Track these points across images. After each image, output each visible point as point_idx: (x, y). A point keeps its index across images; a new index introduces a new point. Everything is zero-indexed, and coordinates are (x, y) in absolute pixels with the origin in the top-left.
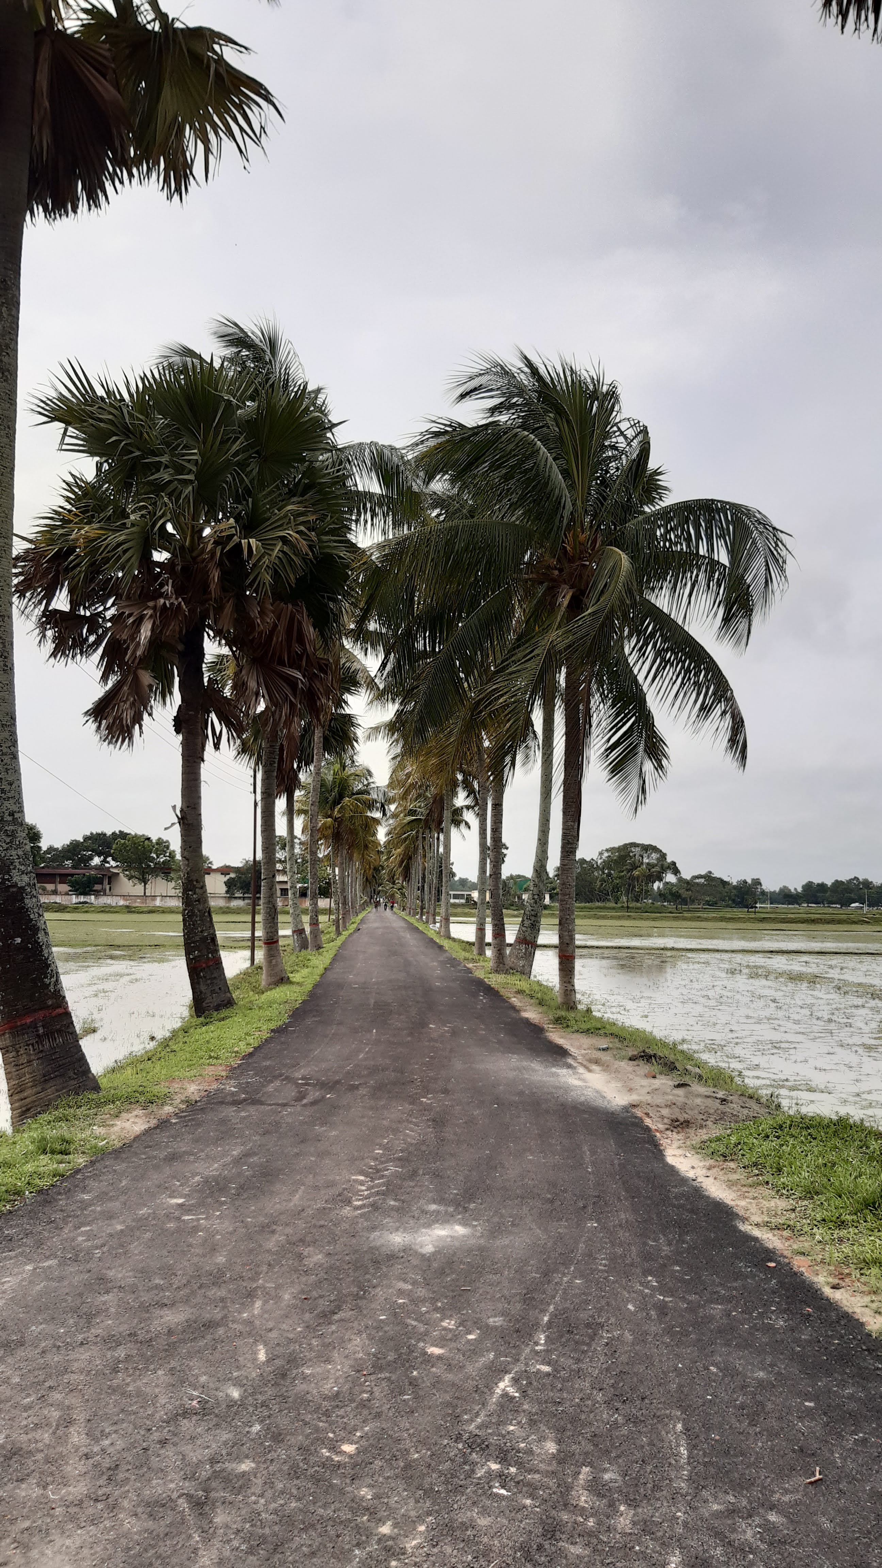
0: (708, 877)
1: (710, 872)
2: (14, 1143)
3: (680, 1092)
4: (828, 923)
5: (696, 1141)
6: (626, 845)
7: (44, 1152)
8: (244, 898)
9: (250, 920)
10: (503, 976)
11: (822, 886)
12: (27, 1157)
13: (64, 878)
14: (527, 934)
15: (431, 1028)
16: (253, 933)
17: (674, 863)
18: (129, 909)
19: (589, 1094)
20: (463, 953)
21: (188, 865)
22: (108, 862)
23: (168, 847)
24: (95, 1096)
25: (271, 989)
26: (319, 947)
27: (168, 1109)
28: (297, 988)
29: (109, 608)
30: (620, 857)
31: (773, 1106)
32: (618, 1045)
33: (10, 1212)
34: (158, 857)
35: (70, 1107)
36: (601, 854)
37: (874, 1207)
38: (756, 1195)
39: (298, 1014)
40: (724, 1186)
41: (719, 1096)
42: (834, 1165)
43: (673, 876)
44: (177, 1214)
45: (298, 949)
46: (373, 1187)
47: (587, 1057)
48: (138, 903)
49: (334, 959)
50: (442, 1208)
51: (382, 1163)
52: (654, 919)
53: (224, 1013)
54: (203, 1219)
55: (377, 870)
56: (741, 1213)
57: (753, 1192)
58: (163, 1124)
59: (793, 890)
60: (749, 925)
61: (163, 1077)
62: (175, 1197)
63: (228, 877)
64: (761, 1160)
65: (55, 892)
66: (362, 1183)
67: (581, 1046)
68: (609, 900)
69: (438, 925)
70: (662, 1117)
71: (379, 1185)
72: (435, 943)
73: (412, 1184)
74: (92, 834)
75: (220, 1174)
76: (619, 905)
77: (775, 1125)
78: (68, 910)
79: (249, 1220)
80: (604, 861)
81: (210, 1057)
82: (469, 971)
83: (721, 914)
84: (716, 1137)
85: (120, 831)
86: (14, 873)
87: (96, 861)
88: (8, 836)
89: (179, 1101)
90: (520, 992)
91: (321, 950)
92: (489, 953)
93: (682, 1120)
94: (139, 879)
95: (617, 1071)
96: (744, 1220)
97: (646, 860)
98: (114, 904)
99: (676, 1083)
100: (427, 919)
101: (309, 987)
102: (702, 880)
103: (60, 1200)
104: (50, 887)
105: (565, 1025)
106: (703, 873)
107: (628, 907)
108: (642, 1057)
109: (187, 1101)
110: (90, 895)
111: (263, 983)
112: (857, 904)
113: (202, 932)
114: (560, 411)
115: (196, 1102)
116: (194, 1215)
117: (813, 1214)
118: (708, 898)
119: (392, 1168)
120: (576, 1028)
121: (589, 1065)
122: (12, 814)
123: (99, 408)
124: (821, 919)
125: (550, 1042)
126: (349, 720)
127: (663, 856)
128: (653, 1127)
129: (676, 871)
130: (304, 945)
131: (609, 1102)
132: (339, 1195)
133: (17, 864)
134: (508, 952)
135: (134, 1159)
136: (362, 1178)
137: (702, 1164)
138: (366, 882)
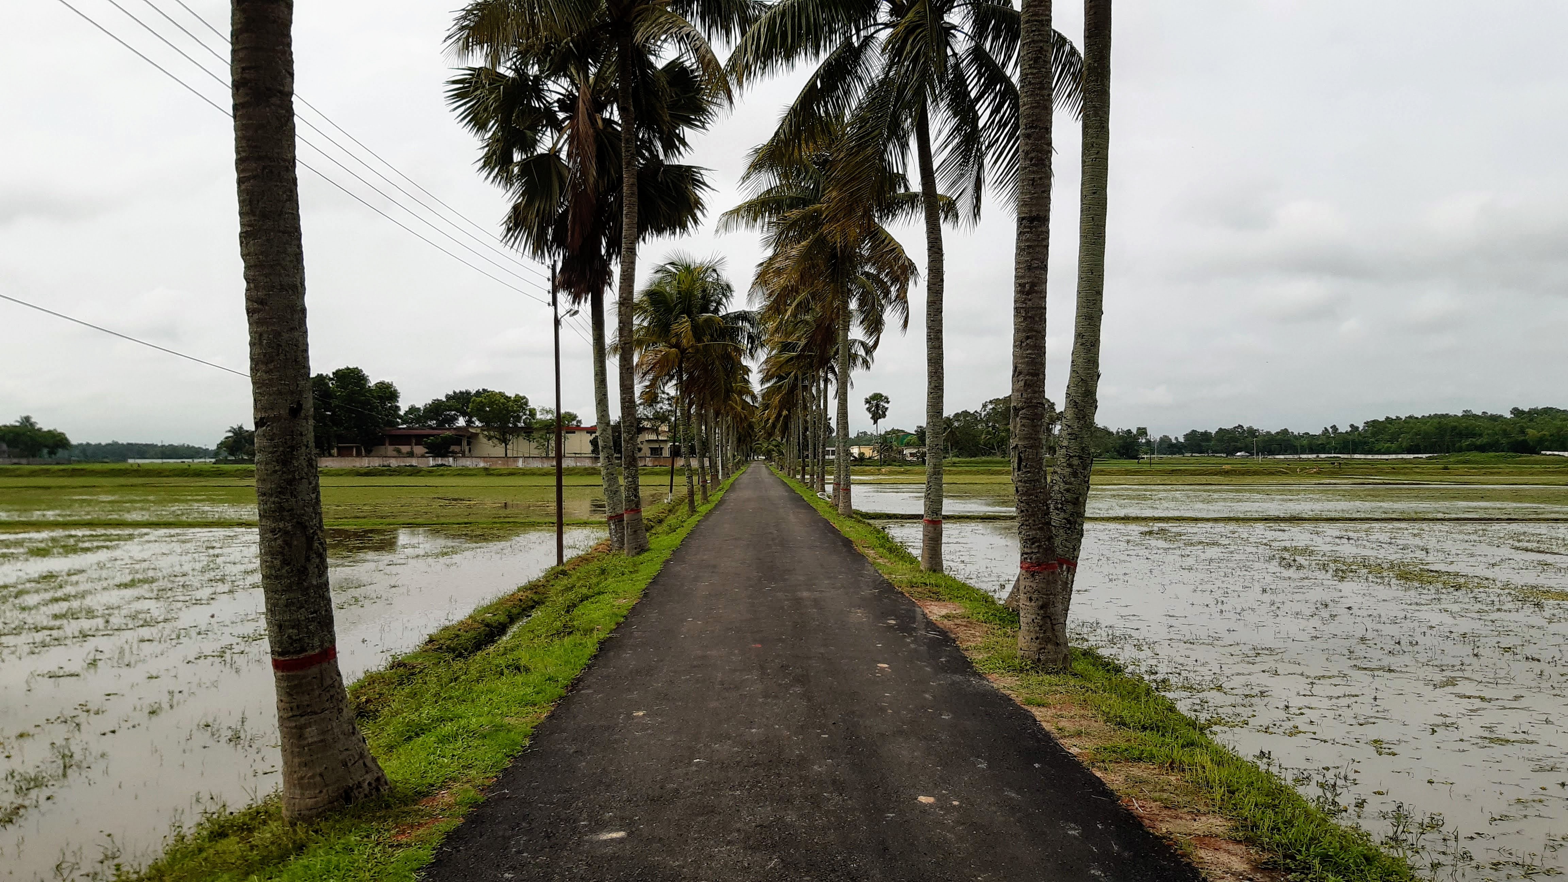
11: (1206, 435)
13: (419, 439)
18: (488, 472)
22: (472, 423)
23: (526, 403)
30: (1006, 408)
34: (517, 415)
36: (984, 406)
48: (499, 465)
59: (1174, 440)
63: (595, 436)
65: (411, 455)
68: (994, 454)
74: (455, 392)
76: (1007, 459)
78: (422, 473)
80: (988, 414)
85: (484, 390)
87: (461, 422)
94: (499, 439)
98: (473, 467)
104: (405, 449)
110: (448, 457)
112: (1242, 453)
124: (1206, 469)
127: (1052, 406)
138: (741, 440)
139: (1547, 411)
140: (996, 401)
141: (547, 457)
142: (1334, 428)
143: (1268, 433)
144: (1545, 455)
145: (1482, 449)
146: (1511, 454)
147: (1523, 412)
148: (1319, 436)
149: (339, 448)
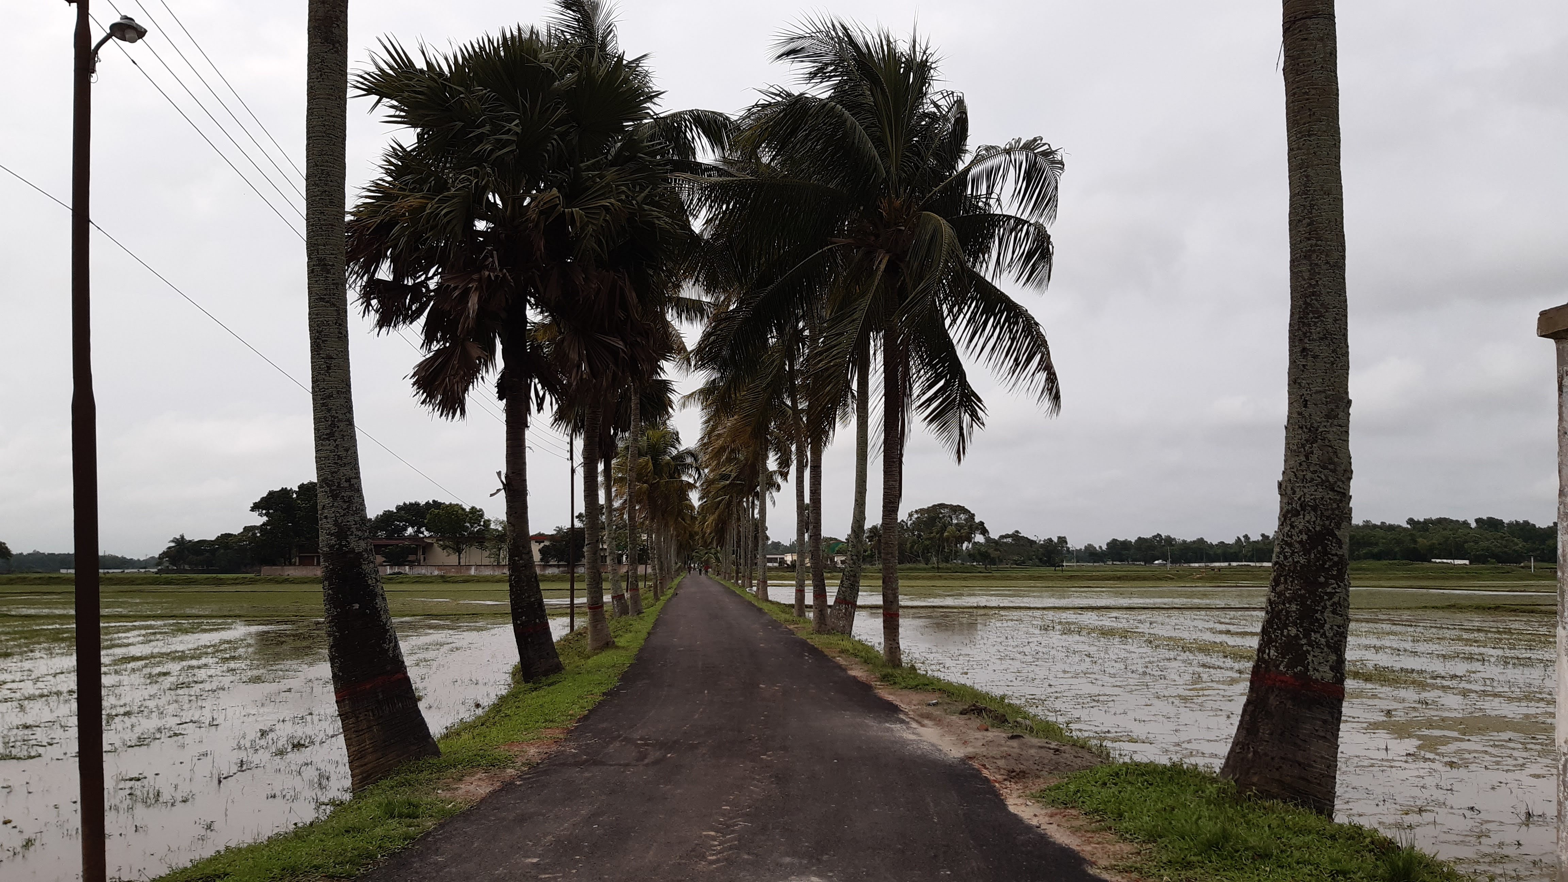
0: (1016, 536)
1: (1017, 532)
2: (359, 808)
3: (1015, 743)
4: (1134, 580)
5: (1035, 789)
6: (934, 506)
7: (392, 816)
8: (558, 566)
9: (569, 587)
10: (825, 636)
11: (1126, 544)
12: (375, 822)
13: (379, 549)
14: (847, 594)
15: (762, 688)
16: (572, 601)
17: (982, 523)
18: (444, 579)
19: (925, 747)
20: (783, 615)
21: (514, 531)
22: (422, 533)
23: (482, 516)
24: (435, 761)
25: (598, 653)
26: (639, 612)
27: (510, 771)
28: (623, 653)
29: (432, 278)
30: (929, 518)
31: (1103, 755)
32: (948, 700)
33: (364, 876)
34: (472, 526)
35: (412, 772)
36: (910, 515)
37: (1218, 848)
38: (1100, 840)
39: (628, 677)
40: (1068, 833)
41: (1052, 746)
42: (1173, 809)
43: (981, 536)
44: (533, 873)
45: (618, 614)
46: (725, 842)
47: (919, 713)
48: (452, 573)
49: (656, 625)
50: (796, 861)
51: (731, 818)
52: (965, 579)
53: (552, 678)
54: (560, 877)
55: (692, 536)
56: (1088, 857)
57: (1097, 837)
58: (508, 787)
59: (1098, 548)
60: (1059, 583)
61: (501, 740)
62: (529, 857)
63: (542, 545)
64: (1101, 807)
66: (714, 838)
67: (910, 702)
68: (919, 562)
69: (755, 589)
70: (999, 768)
71: (732, 840)
72: (754, 605)
73: (763, 838)
74: (405, 504)
75: (571, 834)
76: (930, 566)
77: (1111, 773)
79: (606, 876)
80: (914, 523)
81: (546, 721)
82: (791, 632)
83: (1030, 573)
84: (1055, 785)
85: (434, 501)
86: (352, 539)
87: (410, 531)
88: (345, 502)
89: (520, 764)
90: (843, 651)
91: (641, 615)
92: (810, 615)
93: (1018, 770)
94: (453, 549)
95: (949, 725)
96: (1093, 864)
97: (955, 521)
98: (429, 574)
99: (1010, 735)
100: (743, 582)
101: (635, 651)
102: (1010, 540)
103: (414, 862)
105: (892, 683)
106: (1010, 533)
107: (938, 568)
108: (973, 710)
109: (528, 764)
110: (405, 565)
111: (589, 648)
112: (1160, 561)
113: (529, 597)
114: (874, 80)
115: (538, 764)
116: (549, 873)
117: (1158, 856)
118: (1016, 558)
119: (741, 824)
120: (903, 684)
121: (920, 720)
122: (348, 480)
123: (418, 80)
124: (1127, 576)
125: (881, 699)
126: (665, 387)
127: (972, 516)
128: (992, 778)
129: (984, 531)
130: (624, 611)
131: (946, 755)
132: (693, 850)
133: (354, 530)
134: (829, 612)
135: (483, 821)
136: (713, 833)
137: (1044, 812)
138: (680, 548)
139: (1440, 521)
140: (921, 511)
141: (498, 565)
142: (1246, 537)
143: (1184, 541)
144: (1435, 562)
145: (1378, 557)
146: (1404, 561)
147: (1418, 522)
148: (1232, 545)
149: (300, 557)
